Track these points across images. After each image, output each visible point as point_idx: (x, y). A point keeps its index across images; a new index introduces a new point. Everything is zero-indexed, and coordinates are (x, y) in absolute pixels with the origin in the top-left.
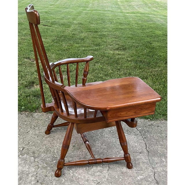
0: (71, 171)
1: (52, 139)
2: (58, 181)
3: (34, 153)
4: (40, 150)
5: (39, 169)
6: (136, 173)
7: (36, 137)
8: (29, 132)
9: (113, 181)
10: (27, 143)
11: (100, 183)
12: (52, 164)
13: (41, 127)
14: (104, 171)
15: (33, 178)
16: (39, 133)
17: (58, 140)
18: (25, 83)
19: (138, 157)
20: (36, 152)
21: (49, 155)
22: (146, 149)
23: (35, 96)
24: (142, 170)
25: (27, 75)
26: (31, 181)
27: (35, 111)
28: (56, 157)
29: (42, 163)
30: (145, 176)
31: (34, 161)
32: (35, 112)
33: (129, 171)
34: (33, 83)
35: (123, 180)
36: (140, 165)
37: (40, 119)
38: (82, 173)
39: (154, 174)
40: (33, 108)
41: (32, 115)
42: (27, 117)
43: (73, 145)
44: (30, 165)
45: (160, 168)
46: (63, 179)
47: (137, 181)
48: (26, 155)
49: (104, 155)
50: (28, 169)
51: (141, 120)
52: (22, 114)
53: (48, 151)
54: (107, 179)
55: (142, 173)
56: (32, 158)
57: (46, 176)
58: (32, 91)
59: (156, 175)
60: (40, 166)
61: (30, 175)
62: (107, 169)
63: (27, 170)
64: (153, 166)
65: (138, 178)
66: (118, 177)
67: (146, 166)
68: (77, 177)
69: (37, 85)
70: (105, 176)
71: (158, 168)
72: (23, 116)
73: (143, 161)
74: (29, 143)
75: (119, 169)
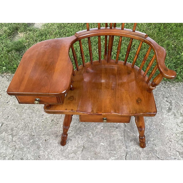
0: (47, 153)
1: (31, 111)
3: (12, 130)
4: (19, 127)
5: (16, 150)
6: (109, 153)
7: (16, 108)
8: (9, 102)
10: (6, 116)
12: (28, 144)
14: (78, 152)
17: (38, 113)
19: (114, 133)
20: (14, 129)
21: (27, 133)
23: (17, 51)
24: (115, 150)
28: (33, 134)
29: (19, 143)
30: (116, 157)
31: (12, 140)
33: (103, 151)
34: (17, 29)
36: (114, 144)
38: (57, 154)
39: (126, 155)
42: (8, 81)
43: (52, 118)
44: (7, 146)
45: (133, 147)
48: (4, 133)
49: (80, 131)
52: (3, 77)
53: (26, 127)
55: (115, 154)
56: (10, 137)
57: (22, 159)
59: (128, 155)
60: (17, 146)
61: (7, 158)
62: (81, 149)
63: (4, 151)
64: (127, 145)
67: (120, 144)
69: (21, 32)
71: (131, 147)
72: (5, 79)
73: (118, 138)
74: (8, 116)
75: (93, 149)
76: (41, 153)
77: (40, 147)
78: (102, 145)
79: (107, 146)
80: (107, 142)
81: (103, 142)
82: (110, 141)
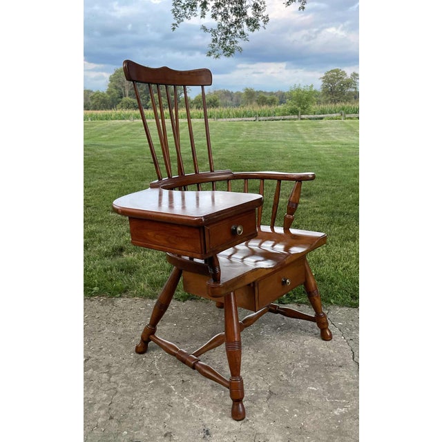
0: (187, 399)
2: (155, 416)
3: (109, 366)
4: (123, 362)
5: (118, 395)
6: (331, 402)
7: (117, 339)
8: (103, 330)
9: (278, 417)
10: (97, 348)
11: (250, 421)
12: (145, 387)
13: (129, 322)
14: (259, 400)
15: (102, 412)
16: (124, 331)
18: (106, 250)
19: (335, 373)
20: (113, 365)
21: (140, 370)
22: (353, 359)
23: (122, 270)
24: (345, 398)
25: (110, 236)
26: (98, 416)
27: (119, 295)
28: (155, 372)
29: (123, 384)
30: (350, 409)
31: (109, 380)
32: (120, 297)
33: (316, 399)
34: (121, 250)
35: (300, 415)
36: (339, 389)
37: (129, 307)
38: (210, 402)
40: (116, 289)
41: (112, 302)
42: (102, 305)
44: (98, 388)
46: (167, 414)
47: (333, 418)
49: (259, 370)
50: (93, 396)
51: (343, 309)
52: (92, 301)
53: (139, 363)
54: (266, 415)
55: (345, 404)
56: (105, 375)
57: (131, 408)
58: (118, 263)
60: (119, 389)
61: (96, 407)
62: (266, 396)
65: (336, 413)
66: (291, 409)
68: (199, 411)
69: (128, 253)
70: (261, 409)
72: (95, 303)
73: (345, 381)
74: (101, 349)
75: (292, 396)
76: (174, 399)
77: (171, 390)
78: (313, 390)
79: (324, 392)
80: (322, 385)
81: (313, 386)
82: (328, 384)
